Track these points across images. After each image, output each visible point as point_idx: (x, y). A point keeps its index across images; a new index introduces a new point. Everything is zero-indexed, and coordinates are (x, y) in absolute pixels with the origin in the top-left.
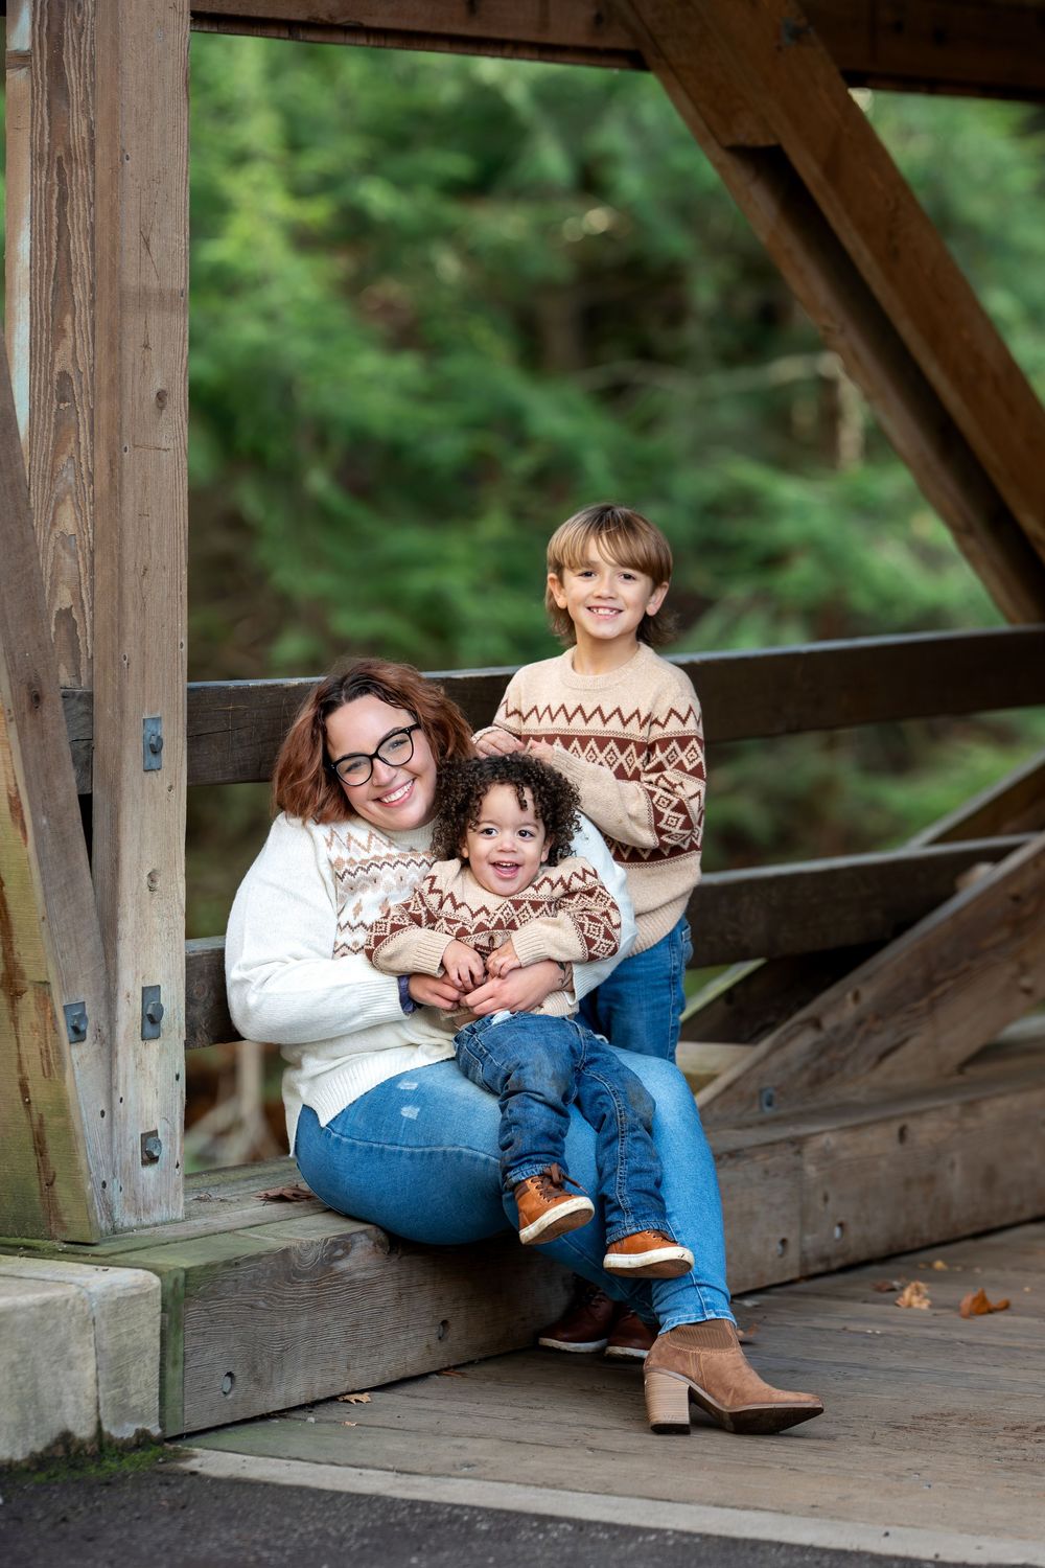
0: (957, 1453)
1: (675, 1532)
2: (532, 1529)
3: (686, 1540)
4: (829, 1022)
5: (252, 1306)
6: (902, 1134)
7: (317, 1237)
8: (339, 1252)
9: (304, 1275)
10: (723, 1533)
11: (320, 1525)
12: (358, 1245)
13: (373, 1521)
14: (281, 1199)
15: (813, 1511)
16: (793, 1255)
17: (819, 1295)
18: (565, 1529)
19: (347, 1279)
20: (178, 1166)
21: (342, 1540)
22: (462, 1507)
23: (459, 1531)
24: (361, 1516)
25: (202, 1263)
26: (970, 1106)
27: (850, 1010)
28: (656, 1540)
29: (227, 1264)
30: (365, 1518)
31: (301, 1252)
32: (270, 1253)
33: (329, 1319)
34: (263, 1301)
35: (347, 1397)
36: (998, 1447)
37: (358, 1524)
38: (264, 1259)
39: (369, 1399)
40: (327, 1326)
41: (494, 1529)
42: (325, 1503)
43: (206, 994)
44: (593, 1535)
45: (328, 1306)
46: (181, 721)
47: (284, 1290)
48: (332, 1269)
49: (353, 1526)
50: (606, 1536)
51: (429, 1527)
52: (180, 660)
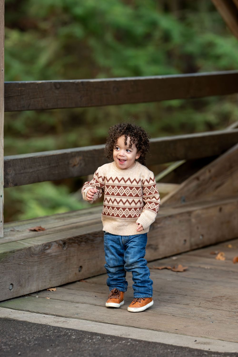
0: (223, 310)
1: (132, 339)
2: (88, 338)
4: (202, 178)
5: (19, 264)
6: (220, 210)
7: (40, 243)
8: (47, 248)
9: (36, 254)
10: (146, 340)
11: (24, 336)
12: (54, 245)
13: (41, 335)
14: (35, 230)
15: (176, 332)
16: (188, 244)
17: (195, 255)
18: (98, 338)
19: (50, 255)
20: (1, 222)
21: (30, 341)
22: (69, 329)
23: (66, 338)
24: (38, 333)
25: (3, 252)
27: (208, 175)
28: (124, 343)
29: (11, 252)
30: (39, 333)
31: (35, 248)
32: (25, 249)
33: (44, 267)
34: (23, 262)
35: (50, 289)
36: (236, 308)
37: (36, 336)
38: (23, 250)
39: (56, 290)
40: (43, 269)
41: (77, 338)
42: (29, 328)
43: (12, 172)
44: (106, 340)
45: (43, 263)
46: (2, 93)
47: (29, 259)
48: (45, 253)
49: (34, 337)
50: (110, 341)
51: (58, 337)
52: (2, 75)
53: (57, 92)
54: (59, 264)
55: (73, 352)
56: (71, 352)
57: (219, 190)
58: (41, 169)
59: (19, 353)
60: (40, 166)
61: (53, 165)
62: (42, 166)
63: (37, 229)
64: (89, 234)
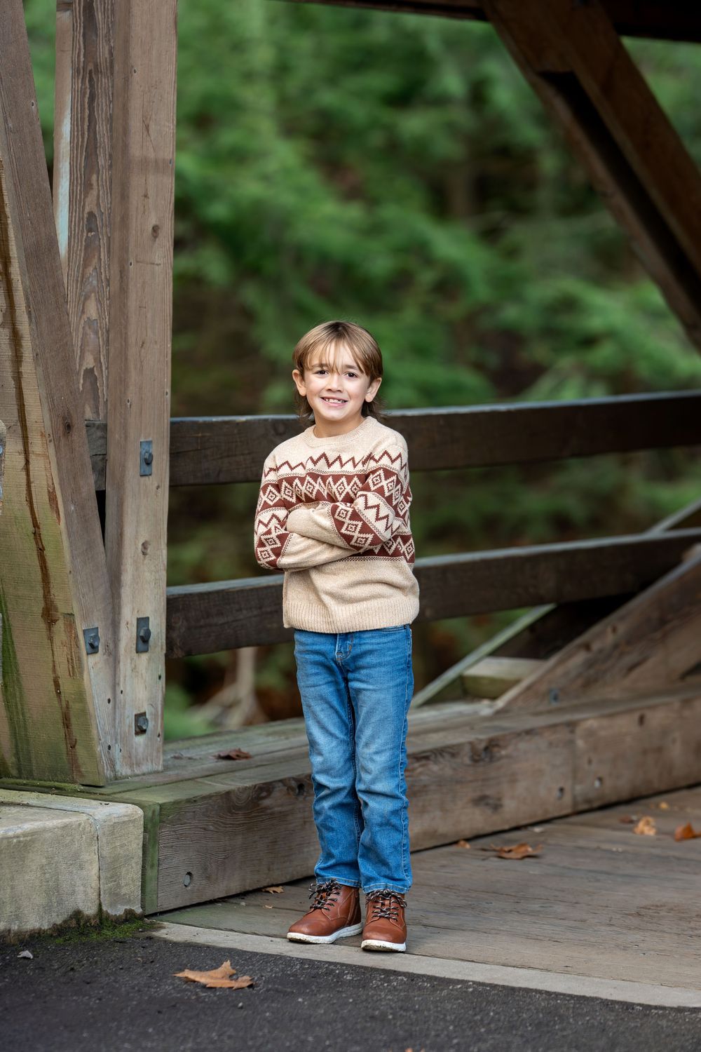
0: (664, 932)
1: (474, 982)
2: (381, 979)
3: (480, 989)
4: (596, 646)
5: (205, 829)
6: (642, 720)
7: (248, 784)
8: (264, 794)
9: (240, 809)
10: (506, 984)
12: (277, 789)
13: (276, 973)
14: (228, 758)
15: (566, 970)
16: (567, 798)
17: (583, 824)
18: (402, 980)
19: (269, 811)
20: (159, 736)
22: (335, 964)
23: (332, 980)
24: (269, 970)
25: (172, 801)
26: (687, 703)
27: (610, 638)
28: (460, 988)
29: (188, 801)
30: (272, 970)
31: (238, 793)
32: (218, 794)
33: (256, 838)
34: (212, 825)
35: (268, 889)
36: (692, 928)
37: (266, 975)
38: (213, 798)
39: (282, 890)
40: (255, 842)
41: (355, 979)
42: (246, 960)
43: (180, 623)
44: (420, 984)
45: (256, 829)
46: (165, 443)
47: (226, 818)
48: (258, 805)
49: (262, 976)
50: (429, 985)
51: (313, 977)
52: (165, 403)
54: (288, 832)
55: (355, 1003)
56: (351, 1003)
57: (635, 674)
58: (241, 617)
59: (240, 1005)
60: (240, 610)
61: (269, 609)
62: (245, 612)
63: (233, 754)
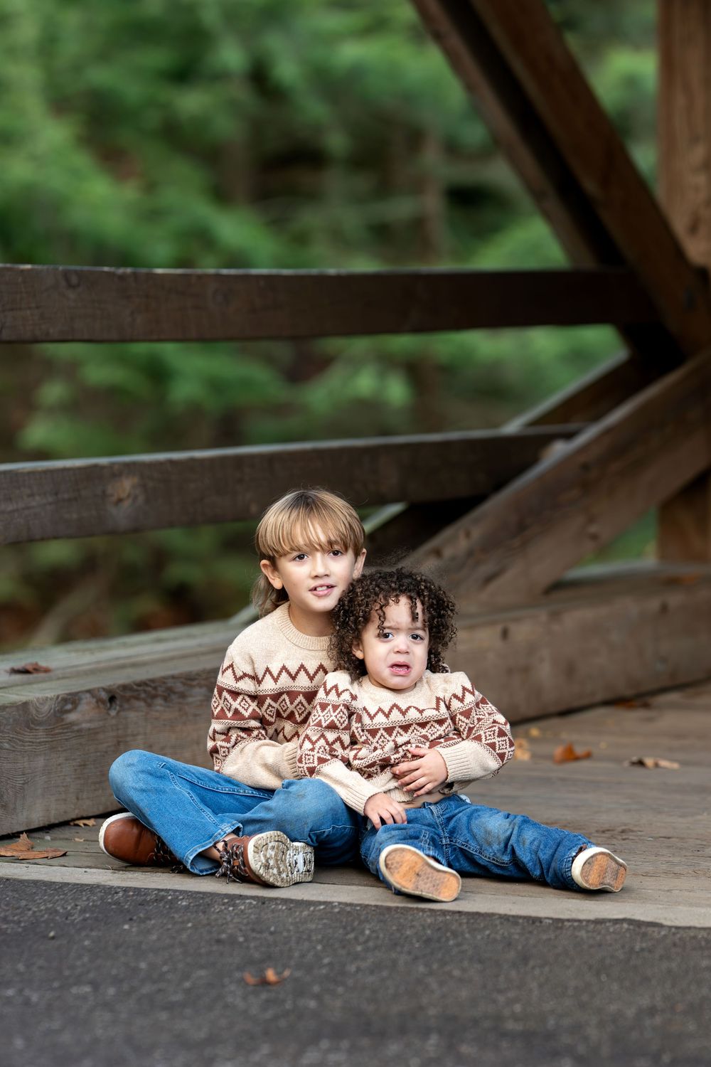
2: (224, 904)
3: (348, 909)
4: (448, 552)
6: (505, 634)
7: (50, 694)
8: (69, 707)
9: (40, 724)
11: (50, 906)
12: (85, 701)
13: (94, 901)
14: (26, 672)
18: (251, 903)
19: (76, 728)
21: (68, 915)
23: (164, 907)
24: (85, 898)
26: (555, 616)
27: (463, 544)
28: (324, 908)
30: (88, 899)
31: (38, 704)
32: (13, 706)
33: (61, 760)
34: (8, 743)
35: (77, 822)
37: (82, 904)
38: (7, 710)
39: (95, 823)
40: (59, 765)
41: (192, 905)
42: (55, 890)
44: (273, 907)
45: (60, 749)
47: (23, 734)
48: (63, 720)
49: (77, 905)
50: (284, 908)
51: (140, 905)
53: (72, 295)
54: (99, 754)
55: (195, 927)
56: (190, 928)
57: (493, 587)
58: (34, 504)
59: (52, 934)
60: (32, 495)
61: (66, 496)
62: (37, 498)
63: (30, 668)
64: (173, 677)
